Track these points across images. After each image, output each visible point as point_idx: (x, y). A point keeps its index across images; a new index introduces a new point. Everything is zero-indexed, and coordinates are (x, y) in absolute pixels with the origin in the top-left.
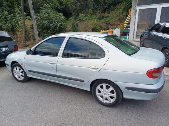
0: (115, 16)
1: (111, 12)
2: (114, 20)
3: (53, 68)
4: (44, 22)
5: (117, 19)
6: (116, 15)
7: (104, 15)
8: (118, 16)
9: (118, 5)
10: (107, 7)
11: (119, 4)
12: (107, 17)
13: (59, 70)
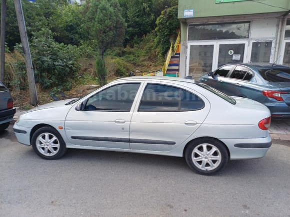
0: (142, 52)
1: (135, 45)
2: (142, 59)
3: (123, 129)
4: (45, 59)
5: (147, 57)
6: (144, 52)
7: (125, 50)
8: (147, 52)
9: (144, 35)
10: (129, 38)
11: (146, 34)
12: (130, 53)
13: (134, 131)
